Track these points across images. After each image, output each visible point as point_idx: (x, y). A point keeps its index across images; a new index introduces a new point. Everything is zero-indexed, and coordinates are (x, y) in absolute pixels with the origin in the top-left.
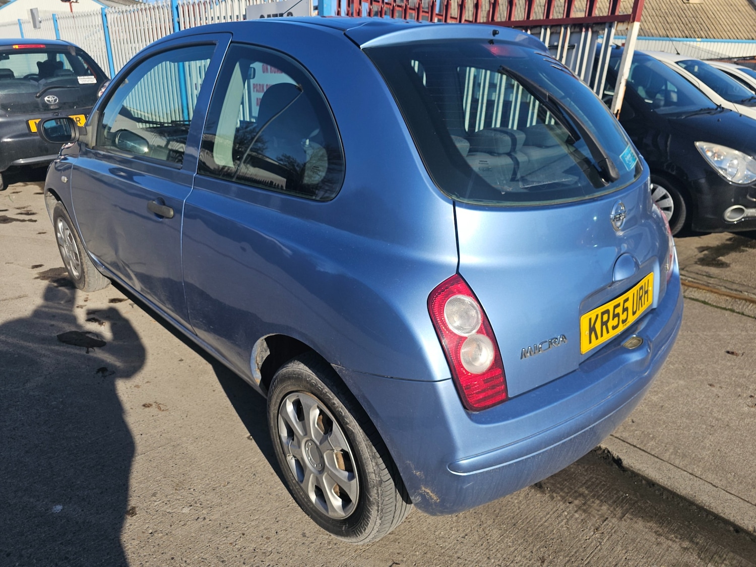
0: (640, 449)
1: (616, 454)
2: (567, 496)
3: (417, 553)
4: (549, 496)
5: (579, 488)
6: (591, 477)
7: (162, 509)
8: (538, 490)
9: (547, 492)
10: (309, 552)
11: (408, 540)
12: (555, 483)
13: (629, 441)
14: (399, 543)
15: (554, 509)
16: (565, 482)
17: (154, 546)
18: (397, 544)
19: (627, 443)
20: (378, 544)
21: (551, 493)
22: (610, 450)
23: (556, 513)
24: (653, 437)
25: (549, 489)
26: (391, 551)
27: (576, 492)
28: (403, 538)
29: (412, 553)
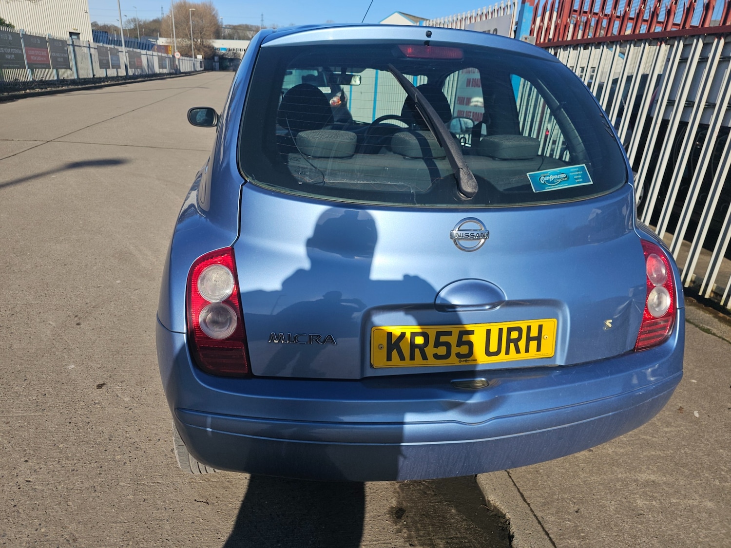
0: (550, 539)
1: (513, 529)
2: (417, 538)
3: (230, 505)
4: (398, 528)
5: (438, 538)
6: (465, 537)
7: (117, 392)
8: (393, 518)
9: (401, 524)
10: (162, 462)
11: (235, 493)
12: (418, 522)
13: (545, 526)
14: (226, 490)
15: (388, 541)
16: (430, 527)
17: (88, 411)
18: (224, 490)
19: (542, 527)
20: (211, 483)
21: (403, 527)
22: (511, 522)
23: (386, 545)
24: (583, 537)
25: (405, 522)
26: (214, 493)
27: (430, 539)
28: (234, 489)
29: (226, 503)
